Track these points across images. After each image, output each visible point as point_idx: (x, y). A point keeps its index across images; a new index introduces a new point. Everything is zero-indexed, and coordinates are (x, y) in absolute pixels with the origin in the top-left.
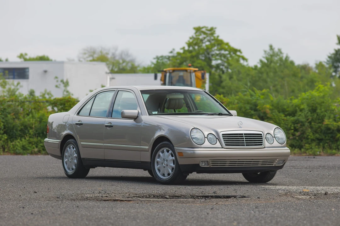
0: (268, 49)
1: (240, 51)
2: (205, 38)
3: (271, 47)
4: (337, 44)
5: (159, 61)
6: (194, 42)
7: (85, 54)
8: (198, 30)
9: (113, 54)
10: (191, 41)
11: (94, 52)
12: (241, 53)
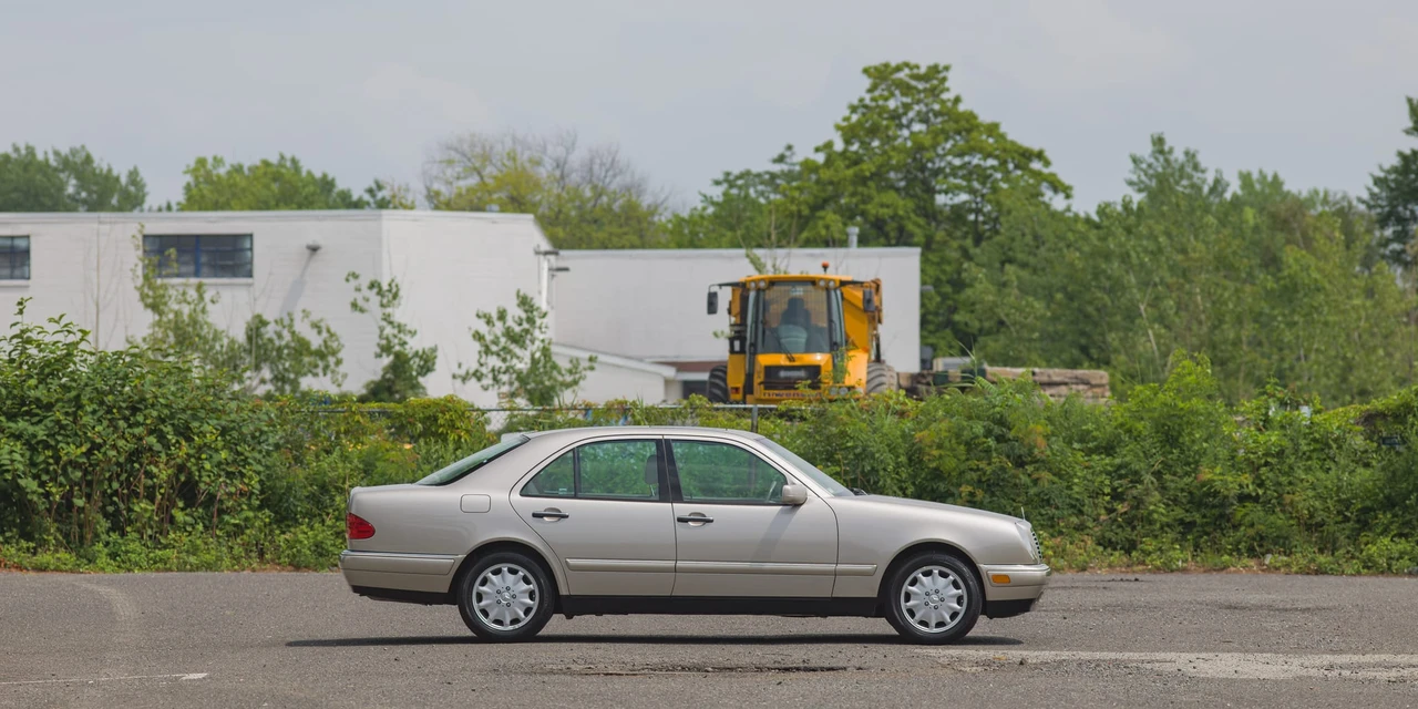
0: (1146, 150)
1: (1040, 156)
2: (907, 107)
3: (1159, 141)
4: (1408, 132)
5: (734, 191)
6: (866, 125)
7: (450, 162)
8: (881, 75)
9: (559, 165)
10: (855, 118)
11: (486, 158)
12: (1047, 163)
